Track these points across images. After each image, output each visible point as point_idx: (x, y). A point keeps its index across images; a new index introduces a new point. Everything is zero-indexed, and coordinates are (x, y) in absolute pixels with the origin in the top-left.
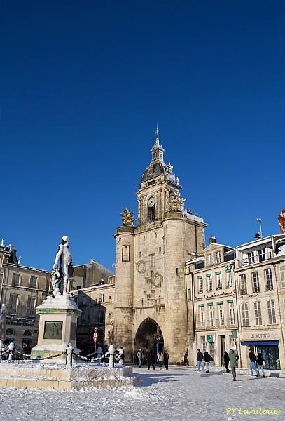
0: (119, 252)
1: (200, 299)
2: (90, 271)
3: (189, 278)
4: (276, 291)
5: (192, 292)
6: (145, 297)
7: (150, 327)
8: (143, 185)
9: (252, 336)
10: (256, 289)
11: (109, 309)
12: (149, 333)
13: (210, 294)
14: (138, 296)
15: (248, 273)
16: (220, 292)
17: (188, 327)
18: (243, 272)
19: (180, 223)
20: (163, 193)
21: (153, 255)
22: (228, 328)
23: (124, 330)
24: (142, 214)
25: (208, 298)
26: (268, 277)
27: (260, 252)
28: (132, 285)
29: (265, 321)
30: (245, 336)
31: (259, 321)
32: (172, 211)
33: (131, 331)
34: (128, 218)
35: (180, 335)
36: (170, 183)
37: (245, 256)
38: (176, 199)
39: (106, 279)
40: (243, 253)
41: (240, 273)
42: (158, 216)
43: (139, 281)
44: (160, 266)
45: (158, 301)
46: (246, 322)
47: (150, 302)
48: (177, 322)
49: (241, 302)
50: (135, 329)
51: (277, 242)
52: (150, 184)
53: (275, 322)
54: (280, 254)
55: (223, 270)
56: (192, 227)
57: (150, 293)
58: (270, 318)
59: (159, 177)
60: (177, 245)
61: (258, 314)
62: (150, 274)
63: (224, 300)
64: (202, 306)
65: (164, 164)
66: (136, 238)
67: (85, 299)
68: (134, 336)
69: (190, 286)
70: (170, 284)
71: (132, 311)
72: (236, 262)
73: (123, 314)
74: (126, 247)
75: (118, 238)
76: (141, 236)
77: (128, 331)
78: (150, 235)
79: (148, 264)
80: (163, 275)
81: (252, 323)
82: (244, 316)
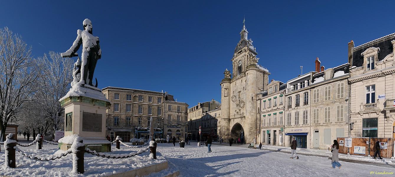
0: (223, 92)
1: (264, 113)
2: (212, 104)
3: (259, 102)
4: (310, 105)
5: (260, 109)
6: (236, 113)
7: (238, 127)
8: (235, 54)
9: (292, 130)
10: (297, 105)
11: (219, 120)
12: (238, 130)
13: (269, 110)
14: (232, 113)
15: (294, 96)
16: (276, 108)
17: (257, 128)
18: (290, 96)
19: (255, 71)
20: (246, 57)
21: (240, 92)
22: (278, 127)
23: (226, 129)
24: (235, 70)
25: (268, 112)
26: (305, 97)
27: (301, 83)
28: (229, 108)
29: (301, 122)
30: (288, 130)
31: (297, 123)
32: (251, 65)
33: (229, 129)
34: (228, 74)
35: (252, 131)
36: (250, 50)
37: (292, 86)
38: (254, 59)
39: (218, 107)
40: (291, 85)
41: (288, 96)
42: (243, 70)
43: (233, 105)
44: (243, 97)
45: (242, 115)
46: (289, 123)
47: (238, 115)
48: (251, 124)
49: (288, 112)
50: (231, 128)
51: (314, 75)
52: (239, 53)
53: (307, 123)
54: (315, 83)
55: (278, 96)
56: (262, 74)
57: (238, 111)
58: (304, 121)
59: (244, 48)
60: (253, 84)
61: (297, 119)
62: (238, 102)
63: (278, 112)
64: (265, 116)
65: (247, 40)
66: (231, 84)
67: (208, 116)
68: (230, 132)
69: (259, 106)
70: (249, 106)
71: (229, 120)
72: (287, 90)
73: (225, 122)
74: (226, 89)
75: (222, 85)
76: (234, 83)
77: (228, 129)
78: (239, 82)
79: (238, 97)
80: (245, 101)
81: (293, 123)
82: (288, 120)
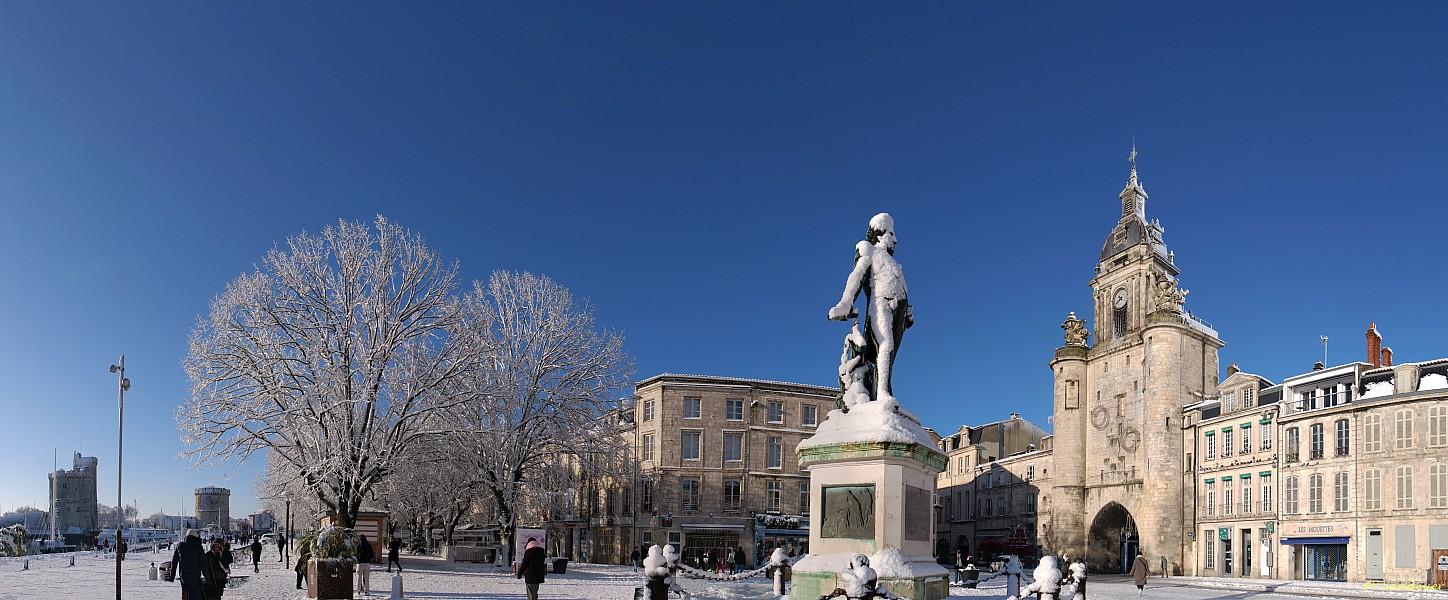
0: (1059, 393)
1: (1209, 470)
2: (1010, 432)
3: (1189, 435)
4: (1354, 458)
5: (1193, 461)
6: (1107, 468)
7: (1116, 517)
8: (1103, 265)
9: (1302, 530)
10: (1317, 453)
11: (1044, 489)
12: (1113, 527)
13: (1227, 462)
14: (1095, 466)
15: (1305, 427)
16: (1246, 458)
17: (1184, 519)
18: (1295, 425)
19: (1176, 334)
20: (1143, 279)
21: (1121, 396)
22: (1258, 518)
23: (1070, 522)
24: (1104, 320)
25: (1223, 468)
26: (1340, 434)
27: (1327, 391)
28: (1083, 450)
29: (1328, 506)
30: (1289, 529)
31: (1316, 507)
32: (1161, 312)
33: (1082, 524)
34: (1076, 332)
35: (1169, 530)
36: (1157, 259)
37: (1298, 397)
38: (1170, 290)
39: (1036, 444)
40: (1295, 392)
41: (1288, 426)
42: (1132, 324)
43: (1096, 442)
44: (1136, 415)
45: (1130, 474)
46: (1293, 508)
47: (1116, 476)
48: (1165, 509)
49: (1286, 474)
50: (1089, 521)
51: (1364, 374)
52: (1117, 262)
53: (1345, 508)
54: (1368, 395)
55: (1255, 420)
56: (1198, 344)
57: (1115, 460)
58: (1338, 502)
59: (1137, 248)
60: (1168, 375)
61: (1316, 494)
62: (1116, 430)
63: (1255, 472)
64: (1211, 482)
65: (1146, 224)
66: (1091, 368)
67: (1002, 476)
68: (1087, 532)
69: (1189, 449)
70: (1155, 446)
71: (1084, 491)
72: (1282, 406)
73: (1069, 496)
74: (1073, 383)
75: (1057, 368)
76: (1101, 363)
77: (1078, 524)
78: (1117, 360)
79: (1113, 413)
80: (1140, 430)
81: (1304, 509)
82: (1289, 498)
